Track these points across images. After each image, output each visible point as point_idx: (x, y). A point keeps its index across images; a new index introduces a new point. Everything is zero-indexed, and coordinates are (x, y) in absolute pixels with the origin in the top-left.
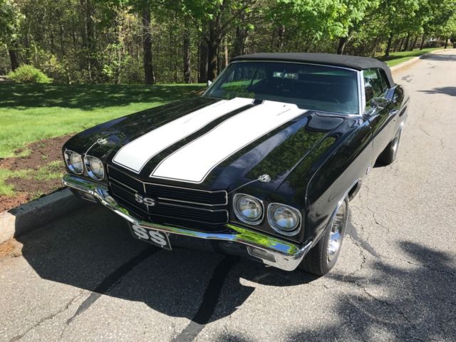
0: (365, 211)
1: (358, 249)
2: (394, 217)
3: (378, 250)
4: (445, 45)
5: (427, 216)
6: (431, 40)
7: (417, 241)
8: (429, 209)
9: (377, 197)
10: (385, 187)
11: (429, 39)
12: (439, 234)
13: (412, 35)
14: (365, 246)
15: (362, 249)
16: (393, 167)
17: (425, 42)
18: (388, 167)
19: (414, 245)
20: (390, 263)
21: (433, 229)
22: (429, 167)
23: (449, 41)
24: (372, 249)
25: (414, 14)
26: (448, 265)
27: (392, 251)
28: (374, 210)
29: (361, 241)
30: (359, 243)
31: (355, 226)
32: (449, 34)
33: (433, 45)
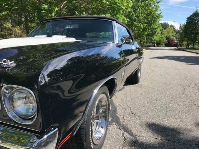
0: (125, 107)
1: (120, 132)
2: (143, 109)
3: (135, 132)
4: (154, 46)
5: (161, 107)
6: (149, 44)
7: (159, 123)
8: (161, 103)
9: (132, 99)
10: (136, 93)
11: (148, 44)
12: (170, 117)
13: (142, 42)
14: (126, 129)
15: (123, 132)
16: (139, 84)
17: (147, 45)
18: (137, 85)
19: (157, 125)
20: (143, 140)
21: (166, 114)
22: (157, 84)
23: (155, 44)
24: (130, 131)
25: (141, 30)
26: (181, 137)
27: (144, 131)
28: (130, 106)
29: (123, 126)
30: (121, 128)
31: (119, 116)
32: (155, 42)
33: (150, 46)
